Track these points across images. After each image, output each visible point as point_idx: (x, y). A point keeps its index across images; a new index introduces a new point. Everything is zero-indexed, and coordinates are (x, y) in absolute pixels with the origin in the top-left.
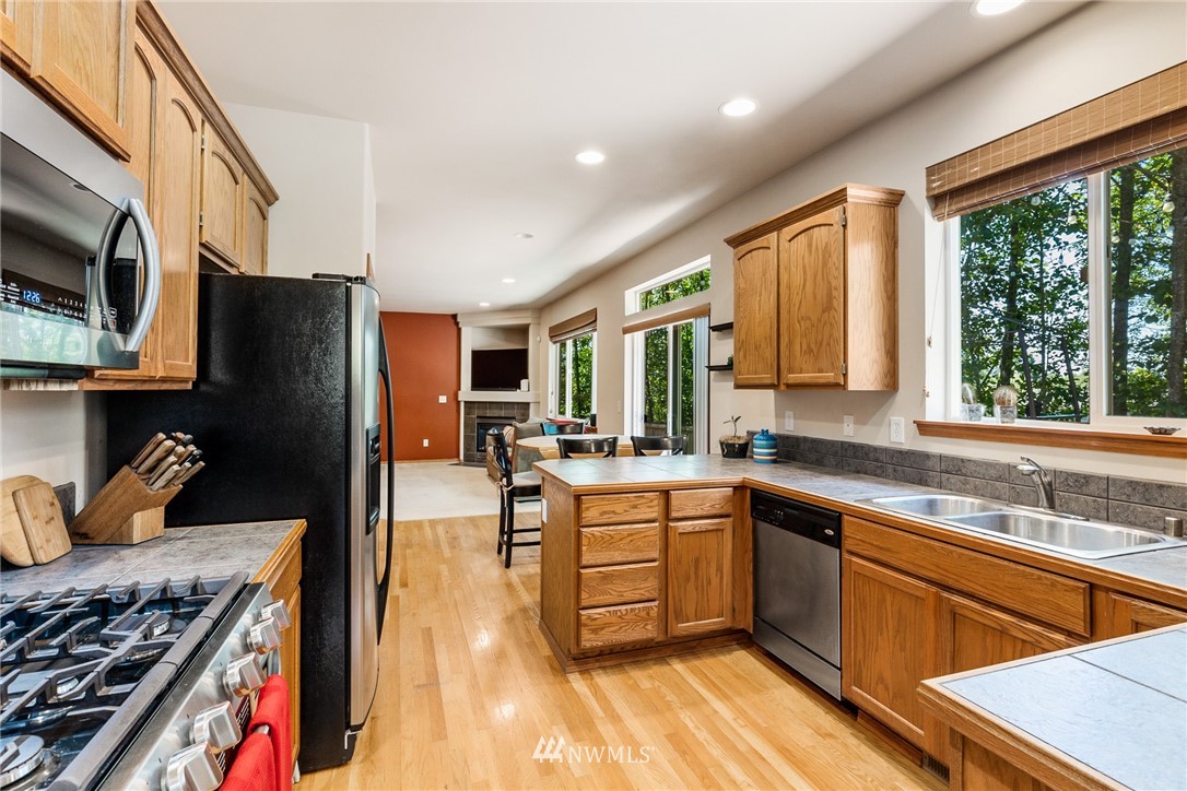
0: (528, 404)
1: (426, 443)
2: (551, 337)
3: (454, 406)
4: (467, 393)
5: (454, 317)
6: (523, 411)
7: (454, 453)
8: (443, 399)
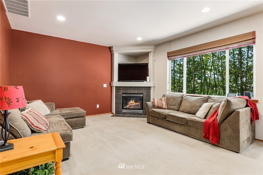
0: (150, 87)
1: (98, 106)
2: (168, 57)
3: (110, 88)
4: (116, 83)
5: (110, 48)
6: (147, 91)
7: (110, 111)
8: (105, 86)
